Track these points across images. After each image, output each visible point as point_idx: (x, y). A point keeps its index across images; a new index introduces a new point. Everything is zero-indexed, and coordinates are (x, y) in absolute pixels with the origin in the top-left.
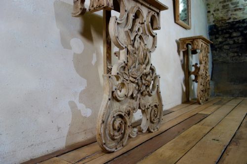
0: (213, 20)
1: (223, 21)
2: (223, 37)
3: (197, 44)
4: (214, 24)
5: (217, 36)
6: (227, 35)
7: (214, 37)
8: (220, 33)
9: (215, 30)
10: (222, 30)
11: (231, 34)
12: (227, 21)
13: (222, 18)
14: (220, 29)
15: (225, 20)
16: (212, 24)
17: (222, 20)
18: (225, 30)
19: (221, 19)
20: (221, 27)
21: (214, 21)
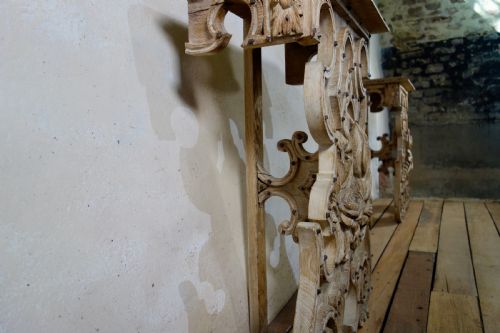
0: (391, 37)
1: (410, 42)
2: (411, 74)
3: (393, 94)
4: (392, 46)
5: (398, 70)
6: (418, 70)
7: (391, 72)
8: (404, 64)
9: (394, 59)
10: (408, 60)
11: (424, 67)
12: (419, 42)
13: (408, 34)
14: (403, 56)
15: (414, 39)
16: (389, 45)
17: (408, 38)
18: (415, 58)
19: (405, 36)
20: (405, 52)
21: (392, 41)
